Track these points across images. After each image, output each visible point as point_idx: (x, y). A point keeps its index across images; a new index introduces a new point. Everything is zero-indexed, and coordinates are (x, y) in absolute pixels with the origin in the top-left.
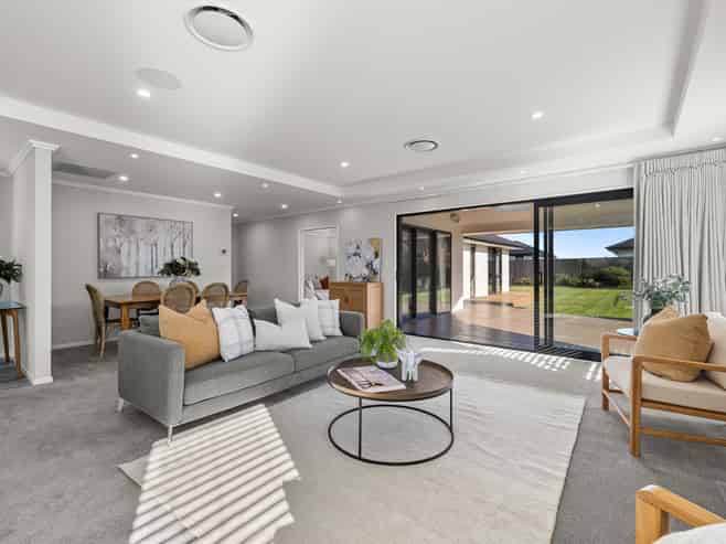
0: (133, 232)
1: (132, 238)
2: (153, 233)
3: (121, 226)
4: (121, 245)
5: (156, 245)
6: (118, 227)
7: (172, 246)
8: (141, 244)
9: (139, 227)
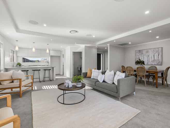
0: (142, 54)
1: (142, 55)
2: (148, 53)
3: (140, 52)
4: (140, 57)
5: (149, 56)
6: (139, 53)
7: (154, 56)
8: (145, 56)
9: (144, 52)
